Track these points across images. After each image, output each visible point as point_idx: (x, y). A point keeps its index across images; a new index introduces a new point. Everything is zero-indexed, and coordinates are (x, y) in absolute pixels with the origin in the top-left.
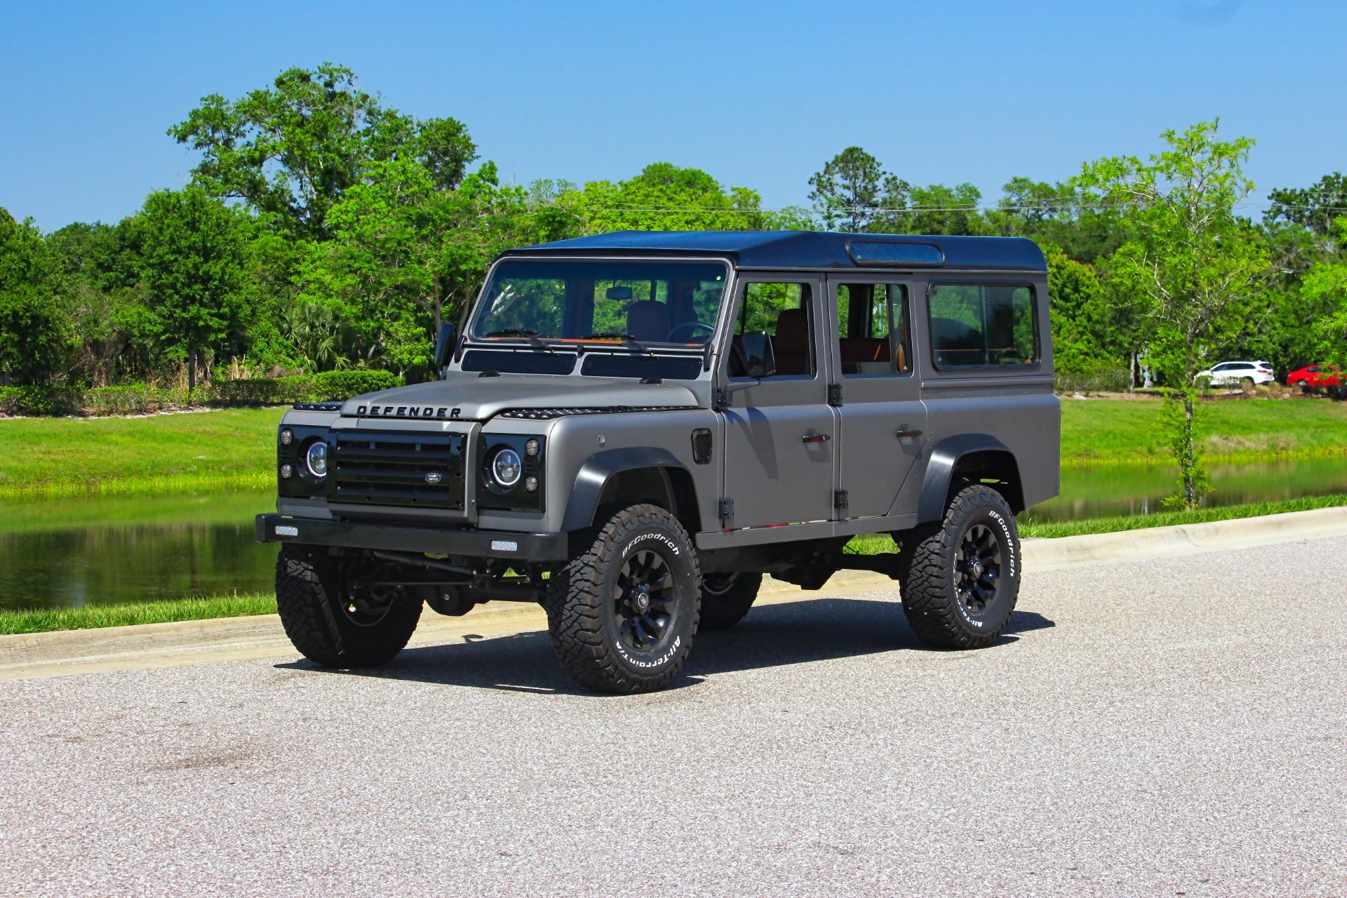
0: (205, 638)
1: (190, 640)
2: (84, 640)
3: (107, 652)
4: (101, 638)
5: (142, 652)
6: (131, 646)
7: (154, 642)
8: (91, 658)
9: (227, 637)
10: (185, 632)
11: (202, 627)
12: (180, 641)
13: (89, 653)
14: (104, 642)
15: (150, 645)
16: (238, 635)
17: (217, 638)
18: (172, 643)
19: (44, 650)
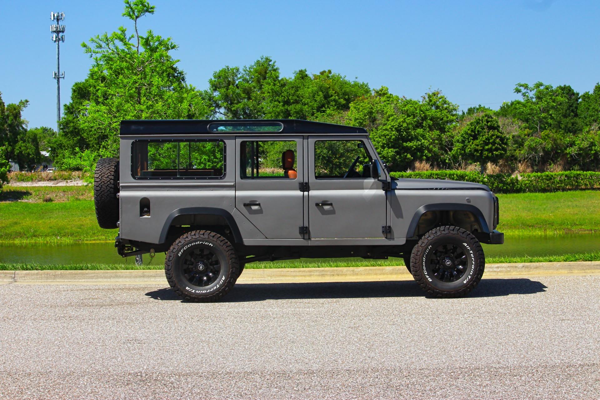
0: (144, 276)
1: (136, 277)
2: (83, 274)
3: (92, 279)
4: (92, 273)
5: (109, 280)
6: (105, 278)
7: (117, 277)
8: (83, 280)
9: (155, 277)
10: (133, 274)
11: (143, 272)
12: (130, 277)
13: (84, 279)
14: (93, 275)
15: (114, 277)
16: (160, 276)
17: (149, 277)
18: (126, 277)
19: (62, 276)
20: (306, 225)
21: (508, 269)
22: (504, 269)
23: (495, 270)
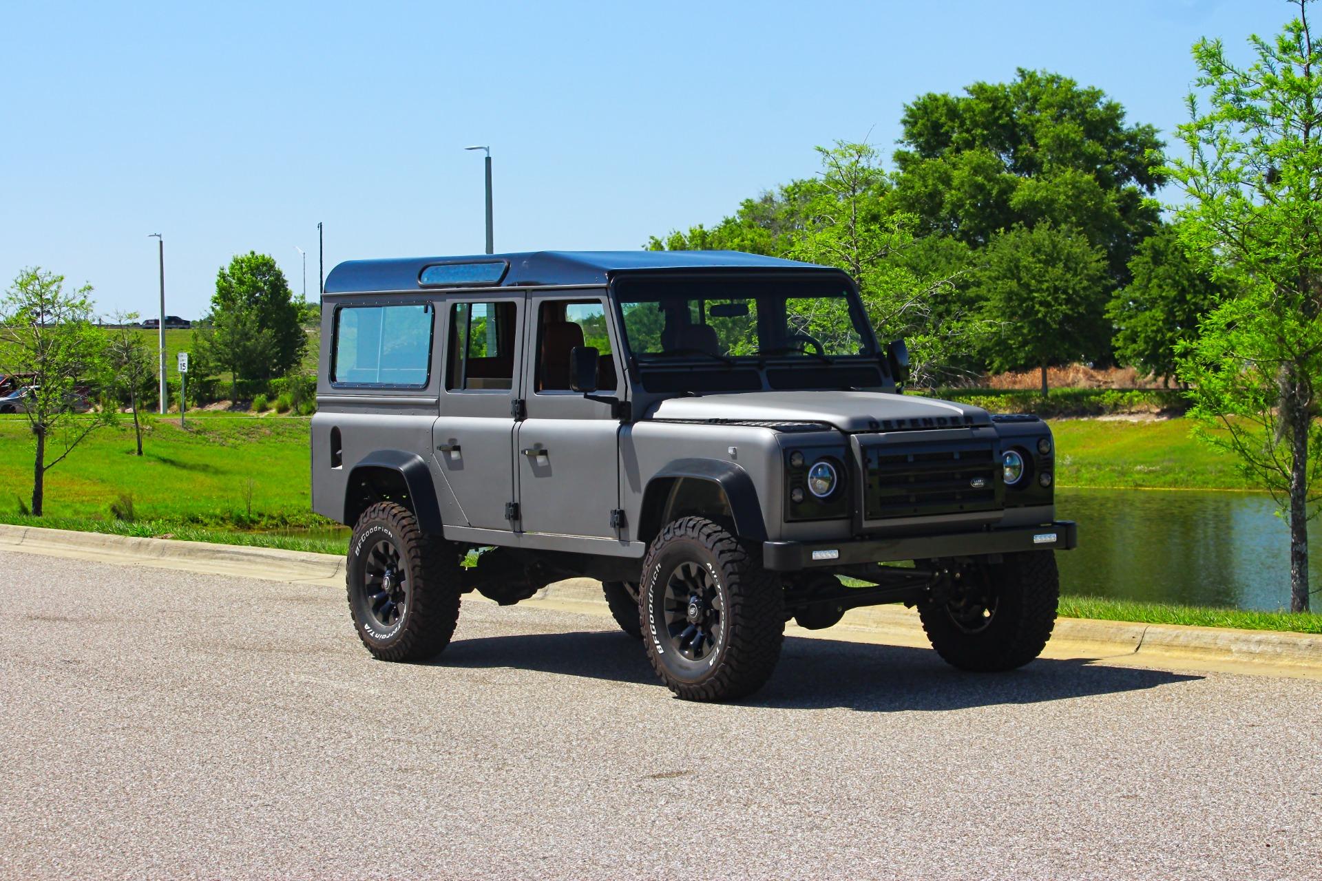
20: (517, 501)
21: (1278, 650)
22: (1270, 649)
23: (1253, 648)
